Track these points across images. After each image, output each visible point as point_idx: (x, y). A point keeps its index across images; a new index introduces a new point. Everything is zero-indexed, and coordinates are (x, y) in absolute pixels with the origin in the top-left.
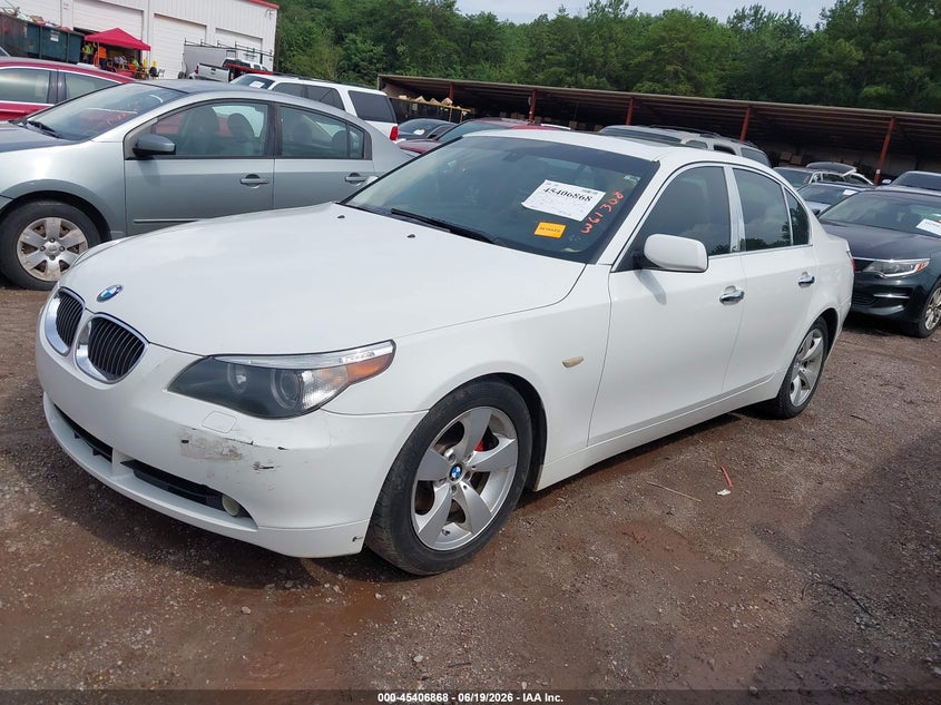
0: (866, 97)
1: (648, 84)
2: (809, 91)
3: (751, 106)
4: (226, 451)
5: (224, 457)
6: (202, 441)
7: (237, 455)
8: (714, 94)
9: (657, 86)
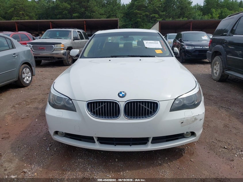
0: (74, 17)
1: (16, 18)
2: (60, 16)
3: (50, 21)
4: (194, 120)
5: (193, 121)
6: (187, 120)
7: (196, 119)
8: (35, 19)
9: (19, 18)
